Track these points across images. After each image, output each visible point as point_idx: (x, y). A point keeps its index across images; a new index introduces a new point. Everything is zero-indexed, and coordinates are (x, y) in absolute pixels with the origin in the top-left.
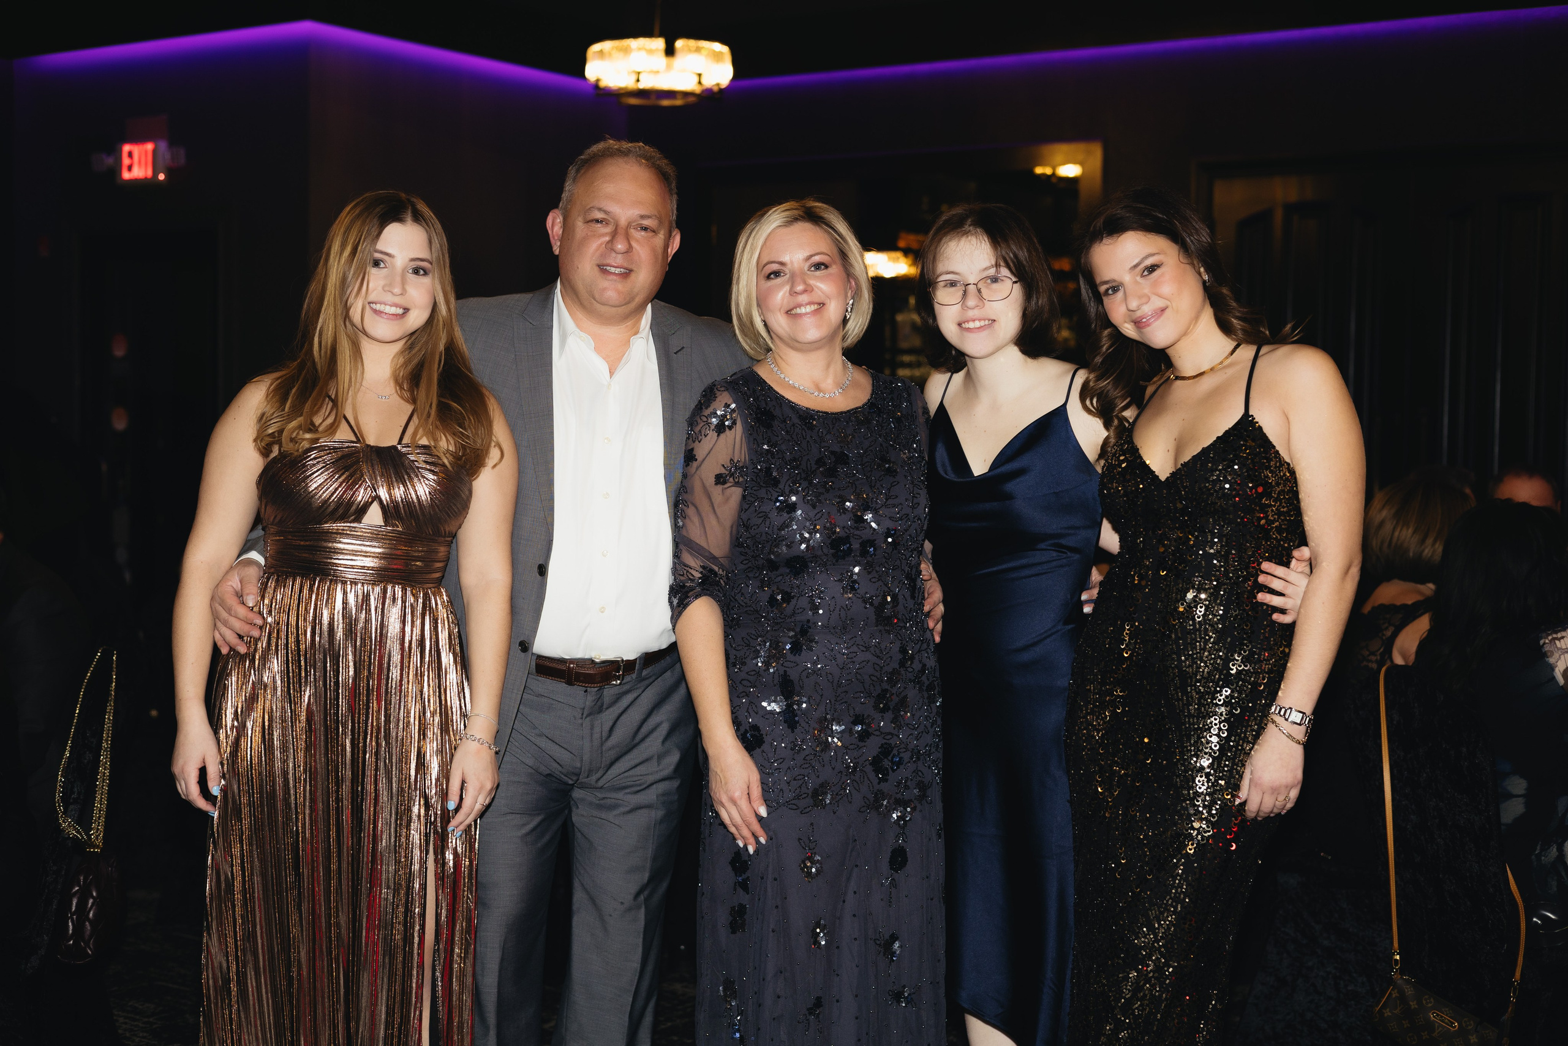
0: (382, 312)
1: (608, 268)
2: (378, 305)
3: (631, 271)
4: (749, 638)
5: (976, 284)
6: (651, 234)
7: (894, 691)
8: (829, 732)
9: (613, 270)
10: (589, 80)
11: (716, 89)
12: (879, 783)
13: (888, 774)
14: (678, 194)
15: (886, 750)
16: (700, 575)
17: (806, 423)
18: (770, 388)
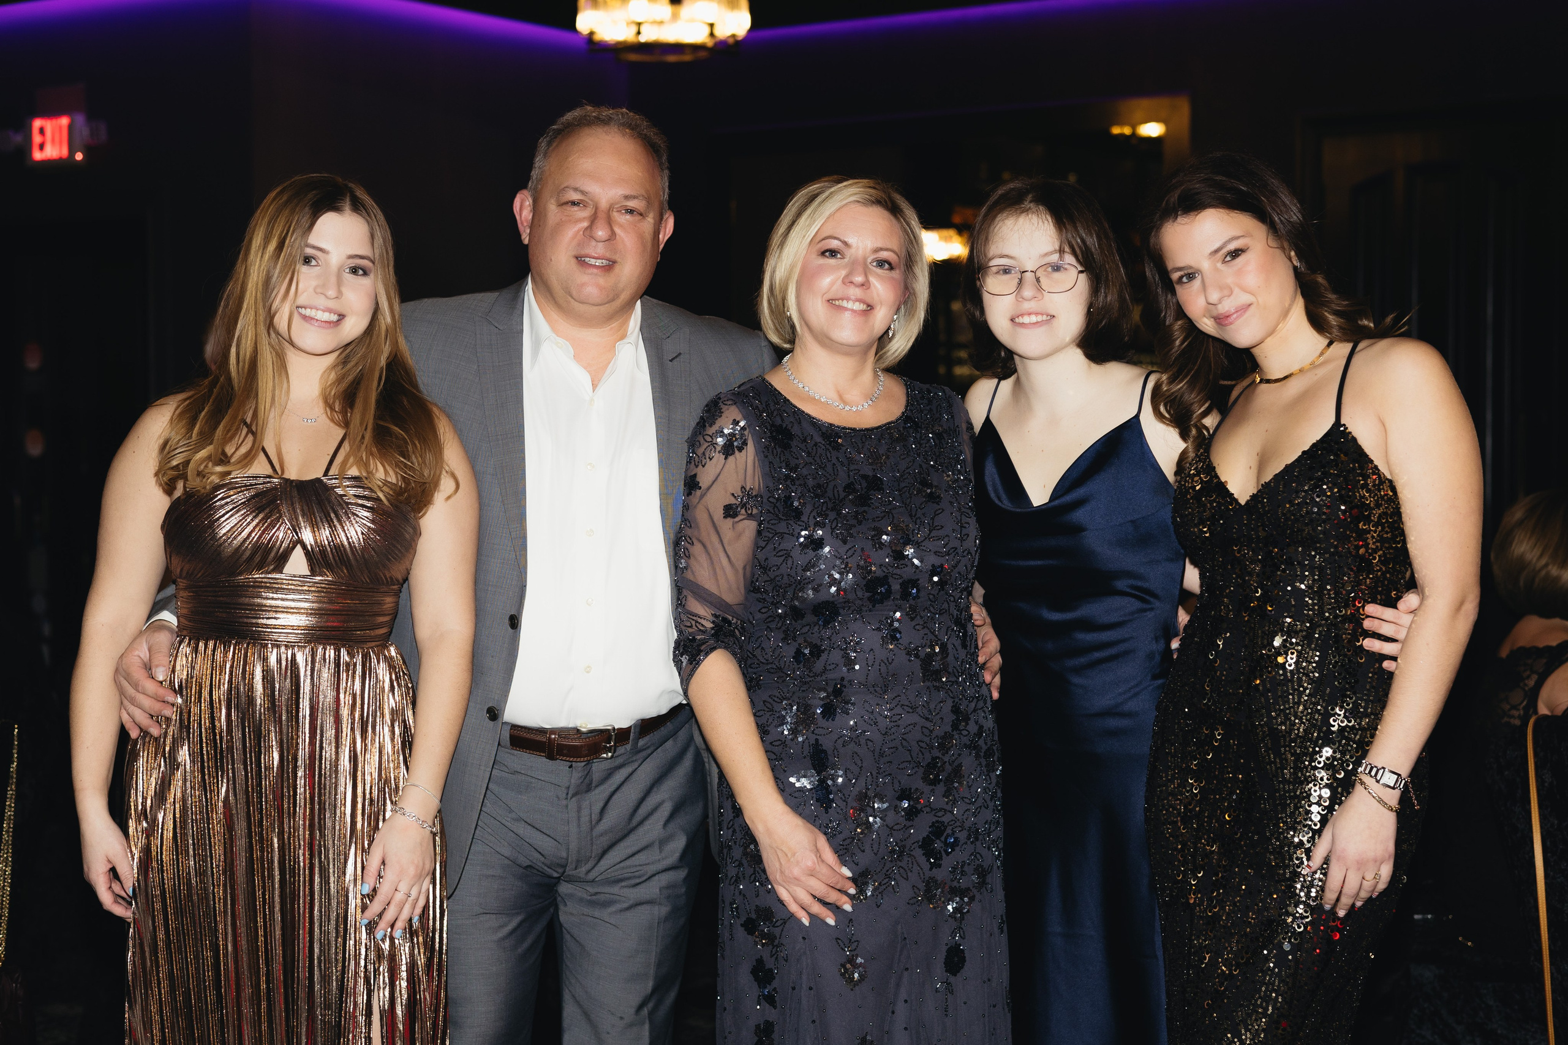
0: (312, 319)
1: (587, 259)
2: (308, 310)
3: (614, 262)
4: (771, 701)
5: (1034, 272)
6: (638, 218)
7: (946, 759)
8: (869, 810)
9: (592, 262)
10: (580, 33)
11: (731, 41)
12: (931, 869)
13: (941, 858)
14: (670, 169)
15: (938, 830)
16: (712, 625)
17: (831, 442)
18: (786, 400)
